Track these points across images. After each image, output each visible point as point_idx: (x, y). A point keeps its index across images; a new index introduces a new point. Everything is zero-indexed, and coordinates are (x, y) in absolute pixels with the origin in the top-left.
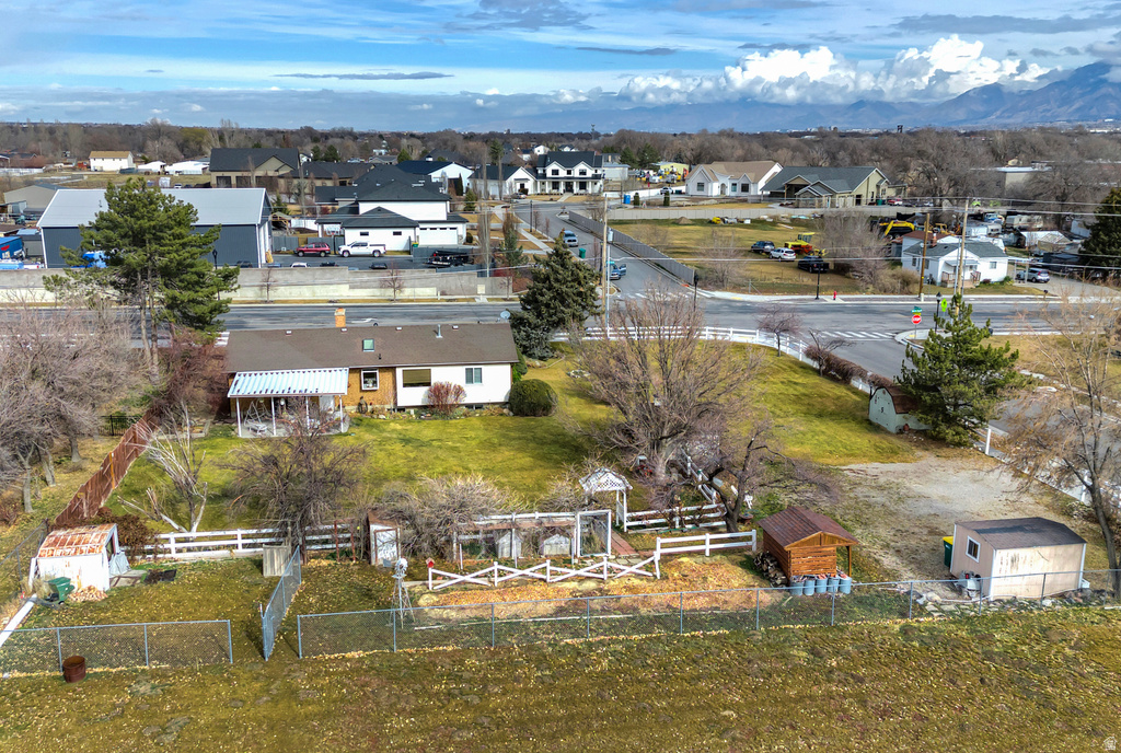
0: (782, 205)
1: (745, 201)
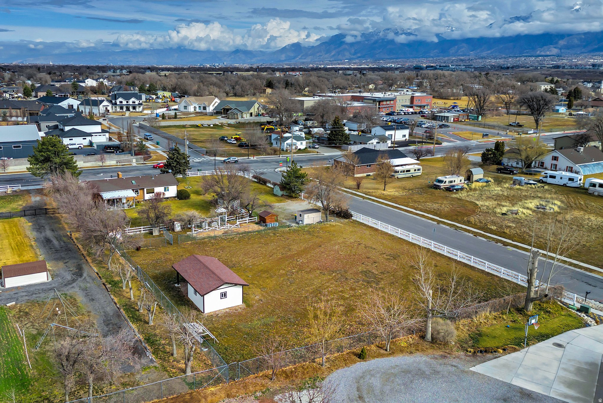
0: (222, 117)
1: (206, 114)
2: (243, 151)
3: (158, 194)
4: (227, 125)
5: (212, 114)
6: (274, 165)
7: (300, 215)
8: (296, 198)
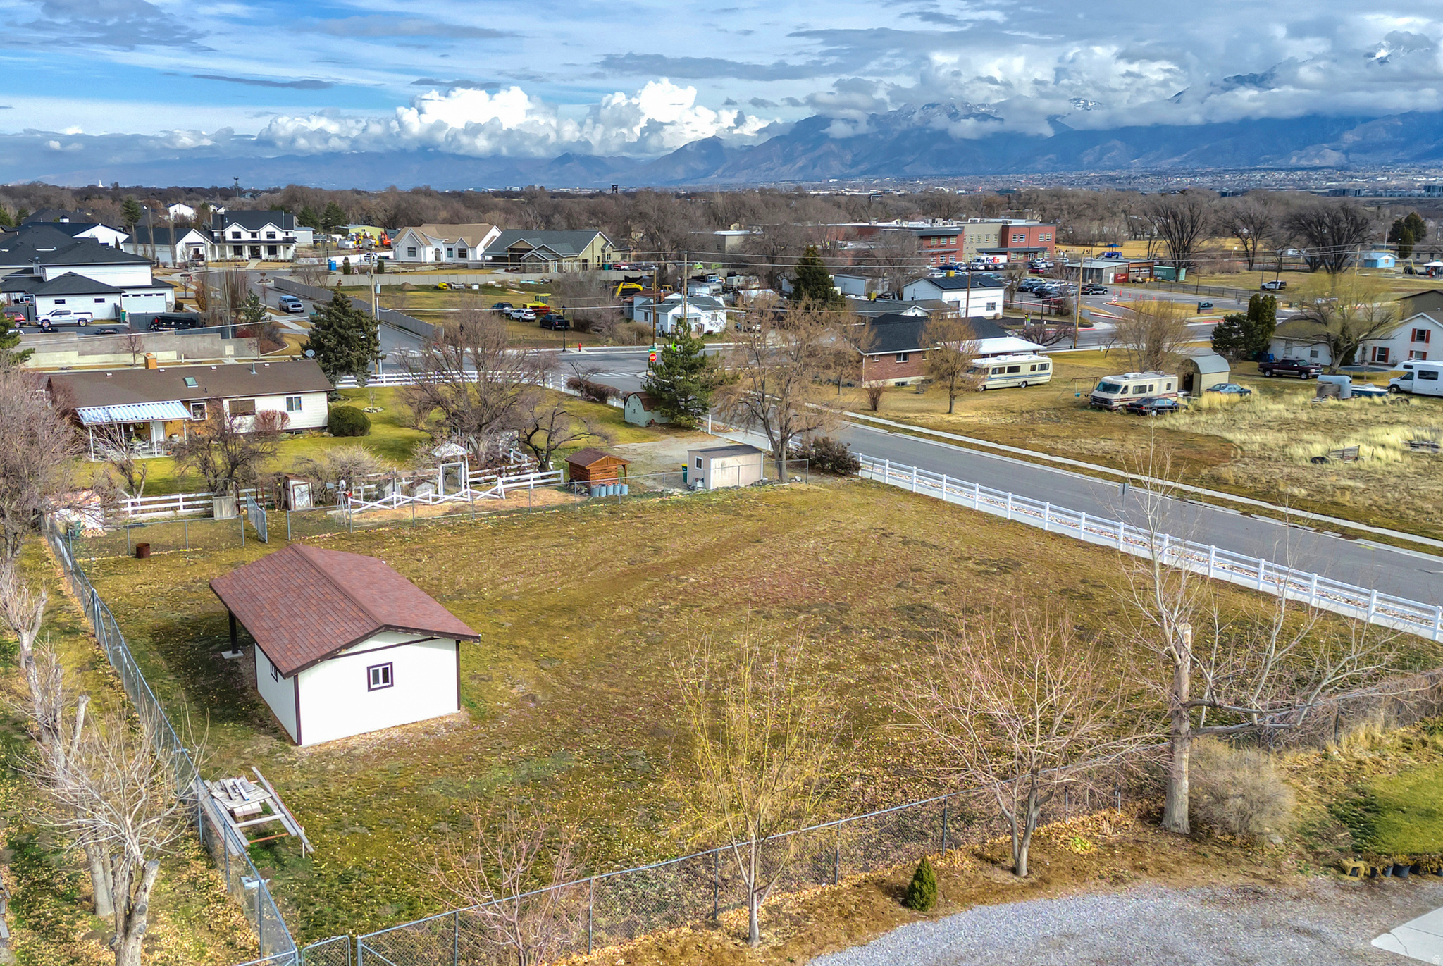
0: (507, 271)
1: (465, 267)
2: (551, 335)
3: (267, 418)
4: (518, 287)
5: (480, 266)
6: (635, 364)
7: (699, 463)
8: (689, 428)
